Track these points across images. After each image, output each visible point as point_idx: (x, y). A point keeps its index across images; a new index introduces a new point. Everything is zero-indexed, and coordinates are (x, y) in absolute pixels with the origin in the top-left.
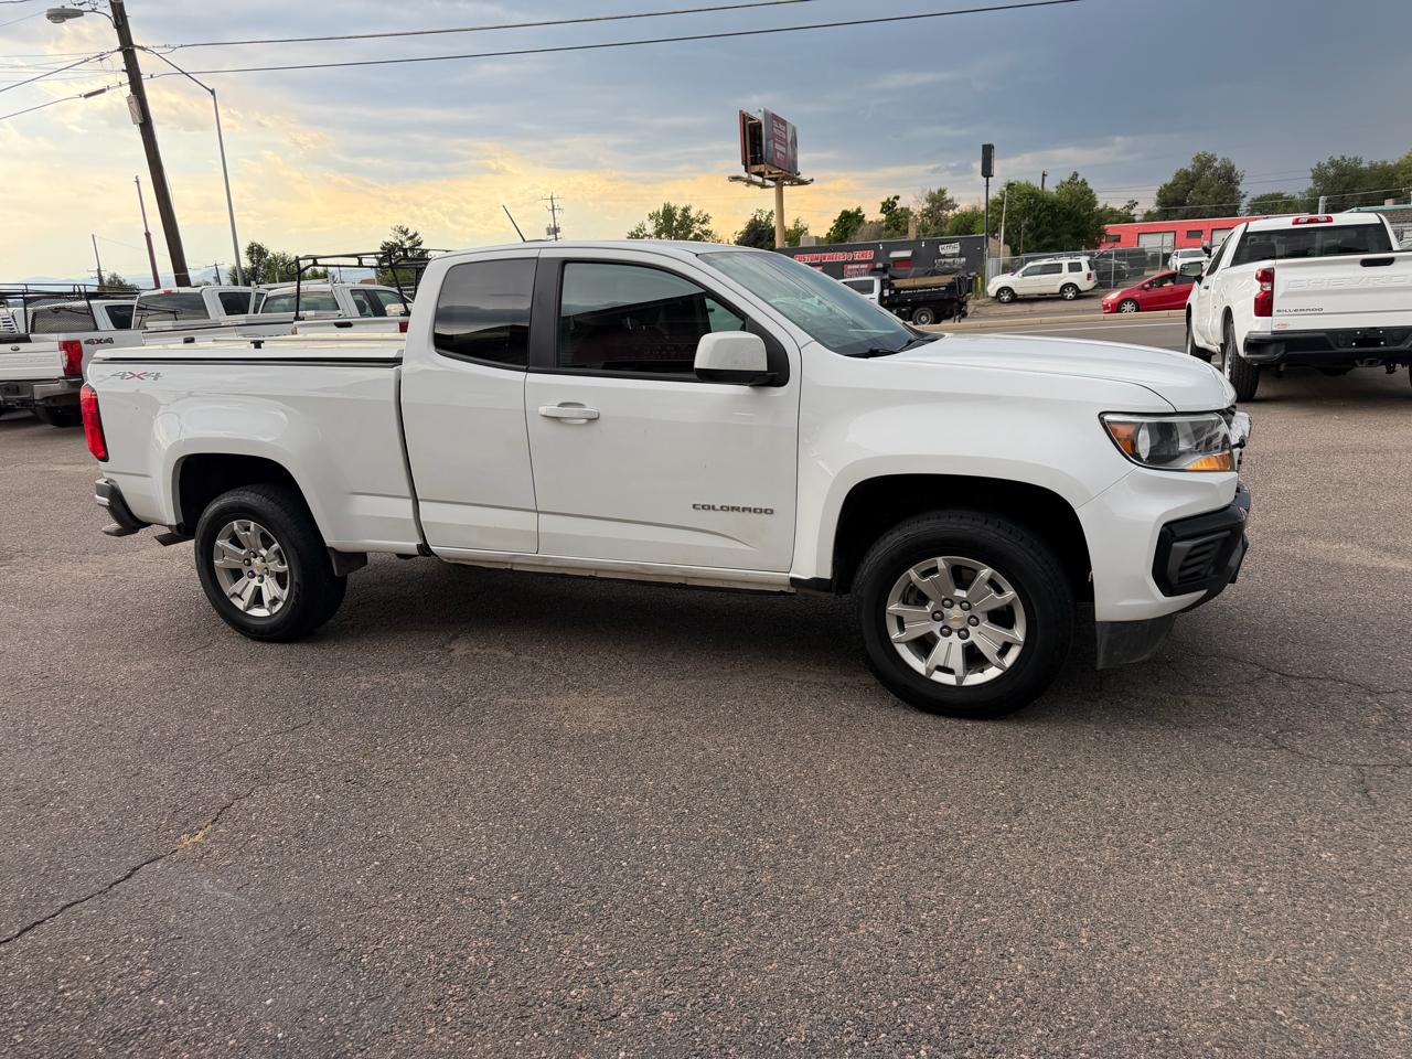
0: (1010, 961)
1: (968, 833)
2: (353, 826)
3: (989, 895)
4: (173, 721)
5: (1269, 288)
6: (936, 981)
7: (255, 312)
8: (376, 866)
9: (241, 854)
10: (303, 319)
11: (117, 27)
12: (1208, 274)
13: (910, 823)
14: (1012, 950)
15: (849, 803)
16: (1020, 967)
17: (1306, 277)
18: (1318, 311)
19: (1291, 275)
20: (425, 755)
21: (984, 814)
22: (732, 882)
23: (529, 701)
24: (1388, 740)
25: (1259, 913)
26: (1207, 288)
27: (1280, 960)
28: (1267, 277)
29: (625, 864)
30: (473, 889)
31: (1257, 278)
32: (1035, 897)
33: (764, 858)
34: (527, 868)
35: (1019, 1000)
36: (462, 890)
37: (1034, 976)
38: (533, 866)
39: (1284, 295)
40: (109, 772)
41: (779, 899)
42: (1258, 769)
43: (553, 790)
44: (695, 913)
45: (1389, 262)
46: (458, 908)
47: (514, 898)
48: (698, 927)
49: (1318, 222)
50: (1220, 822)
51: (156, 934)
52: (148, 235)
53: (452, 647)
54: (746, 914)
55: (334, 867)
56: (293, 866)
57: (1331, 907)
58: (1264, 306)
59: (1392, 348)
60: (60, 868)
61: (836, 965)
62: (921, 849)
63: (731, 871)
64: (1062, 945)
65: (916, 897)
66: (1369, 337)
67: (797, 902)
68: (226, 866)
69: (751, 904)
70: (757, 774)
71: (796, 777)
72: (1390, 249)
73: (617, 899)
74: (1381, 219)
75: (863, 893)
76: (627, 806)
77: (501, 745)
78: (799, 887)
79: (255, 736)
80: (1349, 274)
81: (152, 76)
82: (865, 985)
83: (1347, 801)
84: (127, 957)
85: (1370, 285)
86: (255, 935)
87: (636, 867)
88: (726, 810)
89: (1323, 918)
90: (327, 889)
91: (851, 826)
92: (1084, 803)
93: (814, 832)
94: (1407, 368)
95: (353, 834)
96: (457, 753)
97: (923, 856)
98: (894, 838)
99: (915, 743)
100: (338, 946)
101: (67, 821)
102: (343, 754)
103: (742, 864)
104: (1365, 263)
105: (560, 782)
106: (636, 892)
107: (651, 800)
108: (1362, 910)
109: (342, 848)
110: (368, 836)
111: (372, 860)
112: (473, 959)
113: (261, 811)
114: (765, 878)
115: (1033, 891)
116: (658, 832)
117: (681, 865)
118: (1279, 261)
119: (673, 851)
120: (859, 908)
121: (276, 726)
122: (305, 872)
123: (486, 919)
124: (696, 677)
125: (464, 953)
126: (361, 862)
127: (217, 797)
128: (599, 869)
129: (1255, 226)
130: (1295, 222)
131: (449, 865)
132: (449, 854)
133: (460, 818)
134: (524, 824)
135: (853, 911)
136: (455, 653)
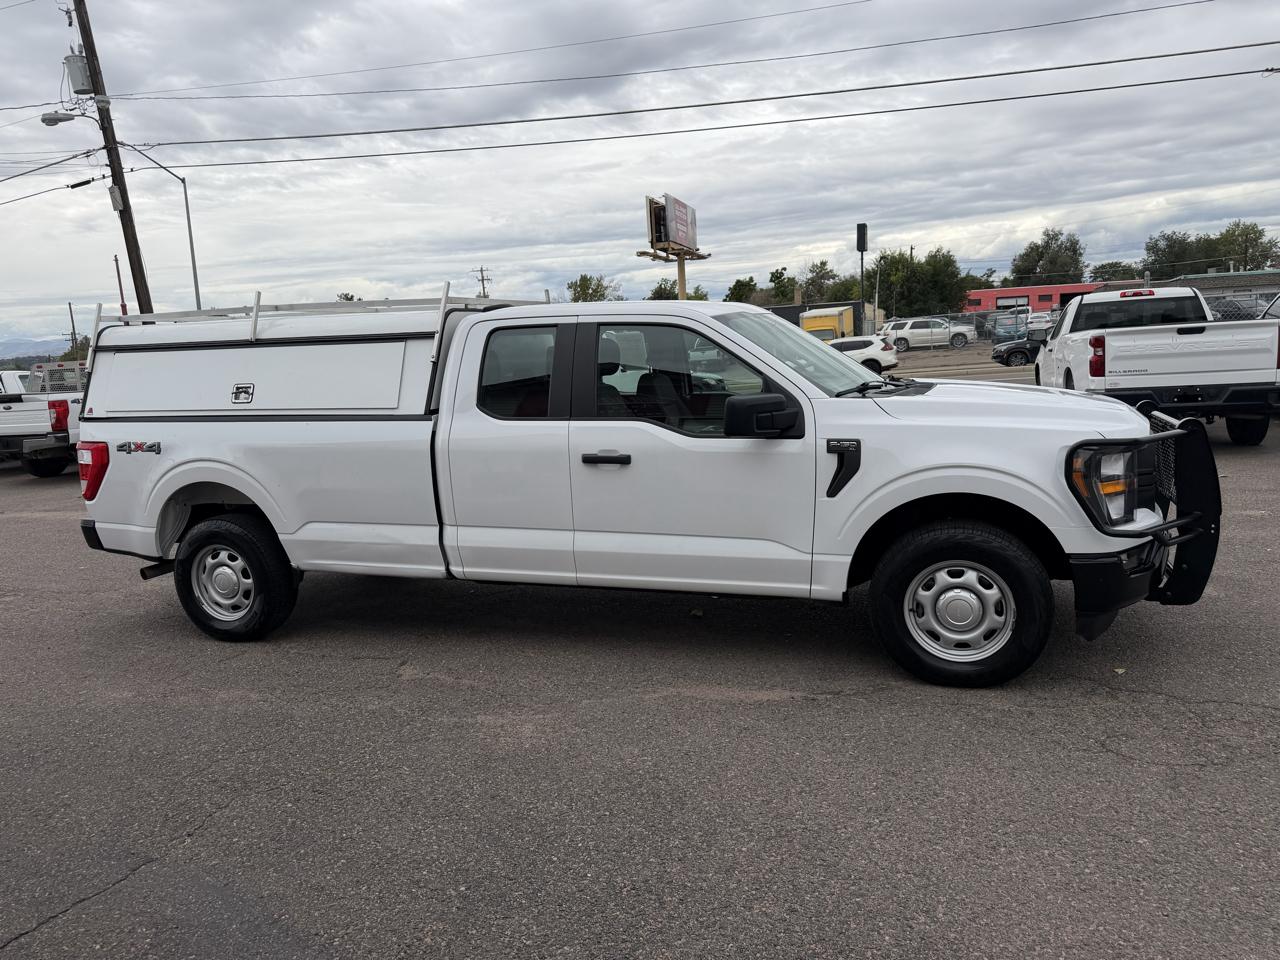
0: (879, 933)
1: (845, 827)
2: (321, 830)
3: (861, 879)
4: (159, 741)
5: (1100, 353)
6: (818, 950)
8: (343, 864)
9: (226, 855)
11: (103, 129)
12: (1052, 338)
13: (797, 820)
14: (881, 924)
15: (746, 803)
16: (887, 938)
17: (1131, 343)
18: (1144, 373)
19: (1118, 342)
20: (380, 767)
22: (647, 872)
23: (469, 720)
24: (1197, 743)
26: (1051, 351)
27: (1101, 928)
28: (1098, 343)
29: (555, 859)
30: (427, 881)
31: (1091, 343)
32: (899, 880)
33: (675, 851)
34: (472, 863)
36: (418, 881)
37: (898, 945)
38: (477, 861)
39: (1116, 358)
40: (105, 787)
41: (686, 886)
42: (1089, 770)
43: (493, 798)
44: (616, 899)
45: (1201, 330)
46: (416, 898)
47: (463, 889)
48: (618, 910)
49: (1141, 294)
50: (1055, 815)
51: (156, 925)
52: (123, 307)
53: (401, 672)
54: (659, 899)
55: (306, 865)
56: (272, 865)
58: (1098, 368)
59: (1207, 403)
60: (68, 870)
61: (734, 939)
63: (645, 863)
64: (922, 919)
65: (802, 881)
66: (1188, 394)
68: (213, 866)
69: (663, 891)
70: (667, 781)
71: (700, 783)
72: (1204, 319)
73: (550, 888)
74: (1195, 292)
75: (757, 879)
76: (556, 810)
77: (446, 758)
78: (704, 876)
79: (232, 752)
80: (1170, 341)
82: (758, 955)
83: (1160, 795)
84: (132, 944)
85: (1186, 350)
86: (242, 923)
87: (565, 861)
88: (641, 812)
90: (301, 884)
91: (748, 824)
93: (715, 830)
94: (1223, 420)
95: (322, 837)
96: (408, 766)
97: (807, 848)
98: (783, 833)
99: (801, 751)
100: (313, 931)
101: (72, 830)
102: (309, 768)
103: (655, 857)
104: (1181, 332)
105: (498, 790)
107: (576, 804)
108: (1170, 886)
109: (313, 849)
110: (334, 838)
111: (339, 858)
112: (428, 940)
113: (242, 818)
114: (675, 868)
115: (899, 876)
116: (583, 832)
117: (603, 859)
118: (1108, 330)
119: (596, 847)
120: (754, 892)
121: (250, 744)
122: (282, 870)
123: (439, 907)
124: (613, 696)
125: (421, 935)
126: (330, 860)
127: (201, 807)
128: (534, 863)
129: (1089, 299)
130: (1123, 295)
131: (406, 862)
132: (405, 852)
133: (413, 822)
134: (469, 826)
135: (748, 894)
136: (402, 679)
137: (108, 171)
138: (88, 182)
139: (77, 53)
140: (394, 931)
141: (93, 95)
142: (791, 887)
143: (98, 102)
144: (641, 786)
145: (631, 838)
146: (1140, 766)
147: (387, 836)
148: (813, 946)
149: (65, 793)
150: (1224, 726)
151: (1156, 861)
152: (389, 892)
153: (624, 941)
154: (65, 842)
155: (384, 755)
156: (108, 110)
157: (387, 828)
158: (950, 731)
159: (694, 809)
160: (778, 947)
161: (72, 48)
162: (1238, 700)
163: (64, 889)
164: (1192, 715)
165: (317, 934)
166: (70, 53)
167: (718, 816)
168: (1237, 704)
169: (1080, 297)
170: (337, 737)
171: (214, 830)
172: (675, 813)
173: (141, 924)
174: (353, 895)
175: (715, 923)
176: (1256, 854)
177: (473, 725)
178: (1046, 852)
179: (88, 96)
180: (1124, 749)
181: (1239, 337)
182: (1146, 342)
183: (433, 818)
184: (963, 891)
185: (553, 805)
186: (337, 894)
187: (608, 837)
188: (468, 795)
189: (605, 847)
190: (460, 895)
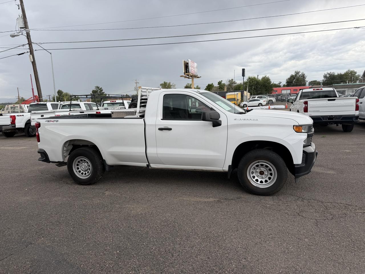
1: (225, 236)
2: (80, 236)
3: (228, 249)
4: (36, 211)
5: (306, 106)
7: (59, 109)
9: (53, 242)
10: (72, 111)
11: (28, 38)
12: (294, 101)
13: (212, 234)
14: (232, 262)
15: (199, 229)
16: (234, 265)
17: (315, 103)
18: (318, 111)
19: (312, 103)
20: (98, 219)
21: (229, 231)
22: (170, 248)
24: (324, 214)
25: (289, 253)
26: (294, 105)
27: (292, 263)
28: (306, 103)
29: (144, 244)
30: (109, 250)
31: (304, 103)
33: (178, 242)
34: (121, 245)
35: (233, 273)
36: (106, 250)
37: (236, 267)
38: (123, 244)
39: (311, 107)
40: (20, 224)
42: (294, 221)
43: (128, 227)
44: (160, 255)
45: (334, 100)
46: (105, 254)
48: (161, 258)
49: (319, 90)
51: (32, 261)
52: (33, 89)
55: (75, 245)
56: (65, 245)
58: (306, 110)
59: (336, 120)
60: (8, 246)
61: (192, 266)
62: (214, 240)
64: (244, 260)
65: (212, 250)
66: (331, 118)
67: (184, 252)
68: (49, 245)
69: (173, 253)
70: (178, 223)
71: (187, 223)
72: (336, 97)
73: (143, 251)
74: (334, 89)
75: (199, 249)
77: (117, 217)
78: (185, 248)
79: (57, 214)
80: (326, 103)
81: (36, 50)
82: (198, 270)
83: (313, 228)
84: (25, 266)
85: (330, 105)
86: (56, 261)
87: (147, 245)
88: (169, 231)
89: (303, 253)
90: (73, 250)
91: (198, 234)
93: (190, 236)
94: (341, 125)
95: (80, 238)
98: (208, 237)
101: (10, 235)
104: (329, 100)
105: (130, 225)
108: (312, 252)
109: (77, 241)
110: (84, 238)
111: (84, 244)
112: (107, 266)
113: (58, 232)
114: (177, 246)
115: (239, 249)
116: (153, 237)
117: (158, 244)
118: (309, 99)
119: (156, 240)
122: (69, 246)
123: (111, 257)
125: (105, 264)
126: (82, 244)
127: (47, 229)
128: (138, 245)
129: (304, 91)
130: (314, 90)
131: (103, 244)
132: (103, 242)
133: (106, 233)
134: (121, 235)
135: (197, 253)
136: (106, 195)
137: (29, 50)
138: (23, 54)
139: (21, 17)
140: (98, 263)
141: (25, 29)
142: (209, 252)
143: (26, 31)
144: (170, 224)
145: (166, 238)
146: (308, 220)
147: (98, 237)
148: (213, 268)
149: (9, 225)
150: (332, 209)
151: (309, 245)
152: (98, 253)
153: (162, 266)
154: (8, 239)
155: (99, 215)
156: (29, 33)
157: (99, 235)
159: (184, 230)
160: (204, 268)
161: (19, 16)
163: (7, 251)
164: (324, 206)
165: (76, 264)
167: (191, 233)
168: (336, 203)
169: (302, 90)
170: (86, 210)
171: (50, 236)
172: (179, 231)
173: (28, 261)
174: (88, 253)
175: (187, 261)
176: (336, 243)
177: (125, 207)
179: (23, 29)
180: (304, 215)
181: (344, 102)
182: (319, 103)
183: (111, 233)
184: (256, 253)
185: (145, 229)
186: (83, 253)
187: (160, 238)
188: (122, 226)
189: (159, 241)
190: (117, 253)
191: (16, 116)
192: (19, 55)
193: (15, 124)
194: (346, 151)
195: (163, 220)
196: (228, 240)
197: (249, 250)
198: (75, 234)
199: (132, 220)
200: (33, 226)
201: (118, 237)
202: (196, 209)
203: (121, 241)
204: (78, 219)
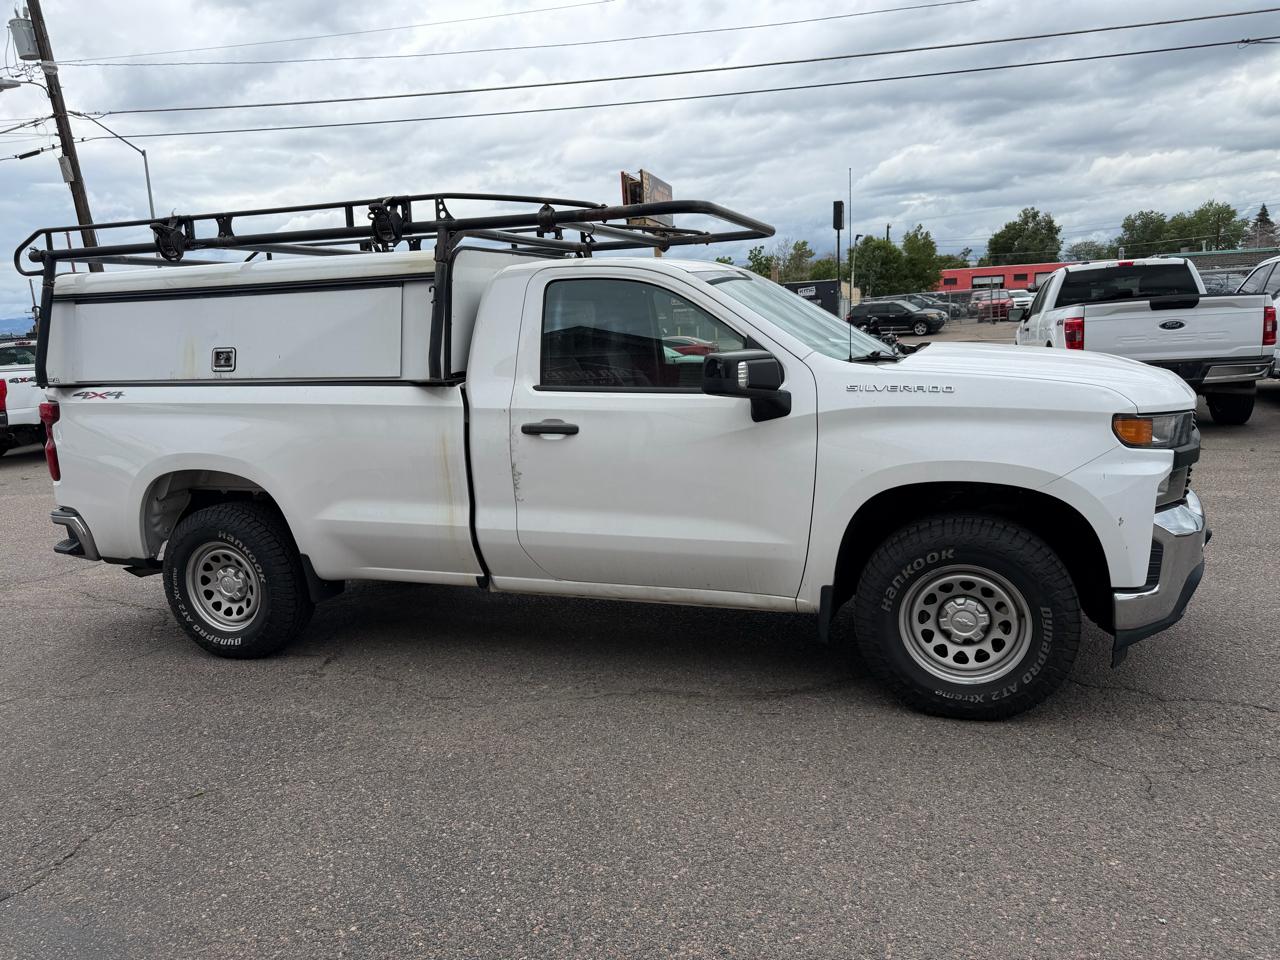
1: (789, 849)
2: (206, 857)
3: (803, 912)
4: (47, 752)
8: (223, 898)
9: (92, 889)
11: (51, 96)
13: (737, 840)
15: (682, 821)
20: (285, 781)
21: (805, 829)
22: (564, 906)
23: (389, 727)
24: (1173, 746)
25: (1050, 924)
29: (463, 890)
30: (316, 920)
32: (845, 912)
33: (598, 880)
34: (369, 897)
36: (305, 920)
38: (375, 894)
41: (605, 923)
42: (1057, 778)
43: (403, 816)
44: (525, 940)
46: (298, 941)
47: (353, 929)
48: (527, 954)
50: (1019, 832)
53: (325, 671)
54: (574, 937)
55: (183, 901)
56: (142, 901)
57: (1117, 915)
63: (564, 894)
65: (737, 916)
68: (77, 902)
69: (580, 929)
70: (598, 795)
71: (634, 797)
73: (452, 927)
75: (686, 913)
76: (472, 831)
77: (359, 771)
79: (123, 763)
83: (1134, 807)
87: (473, 894)
88: (565, 832)
89: (1109, 926)
90: (172, 924)
91: (682, 846)
92: (898, 816)
93: (646, 853)
95: (205, 866)
96: (315, 780)
97: (745, 875)
103: (575, 887)
105: (409, 808)
106: (472, 919)
107: (495, 825)
109: (192, 881)
110: (219, 867)
111: (221, 893)
115: (845, 907)
116: (499, 856)
117: (517, 890)
119: (510, 875)
120: (681, 930)
121: (146, 754)
122: (153, 907)
123: (323, 952)
124: (551, 697)
126: (209, 894)
128: (439, 895)
131: (294, 896)
132: (296, 883)
133: (311, 846)
134: (371, 851)
135: (676, 932)
136: (325, 678)
137: (57, 141)
138: (37, 153)
139: (22, 16)
141: (40, 61)
142: (724, 923)
143: (44, 68)
144: (569, 802)
145: (551, 864)
146: (1112, 774)
147: (279, 863)
150: (1202, 726)
151: (1129, 888)
152: (269, 934)
155: (291, 766)
156: (56, 77)
158: (908, 734)
159: (624, 828)
161: (16, 12)
162: (1216, 697)
166: (14, 17)
167: (650, 838)
168: (1215, 701)
171: (86, 858)
174: (229, 937)
176: (1238, 877)
178: (1009, 876)
179: (34, 62)
180: (1095, 756)
183: (334, 842)
184: (915, 927)
185: (469, 825)
186: (210, 937)
187: (526, 864)
188: (377, 814)
189: (520, 875)
190: (351, 938)
191: (7, 383)
192: (22, 157)
193: (5, 411)
194: (1223, 493)
195: (542, 783)
196: (802, 870)
197: (888, 911)
198: (189, 851)
199: (417, 787)
200: (21, 816)
201: (359, 859)
202: (672, 734)
203: (371, 881)
204: (206, 782)
